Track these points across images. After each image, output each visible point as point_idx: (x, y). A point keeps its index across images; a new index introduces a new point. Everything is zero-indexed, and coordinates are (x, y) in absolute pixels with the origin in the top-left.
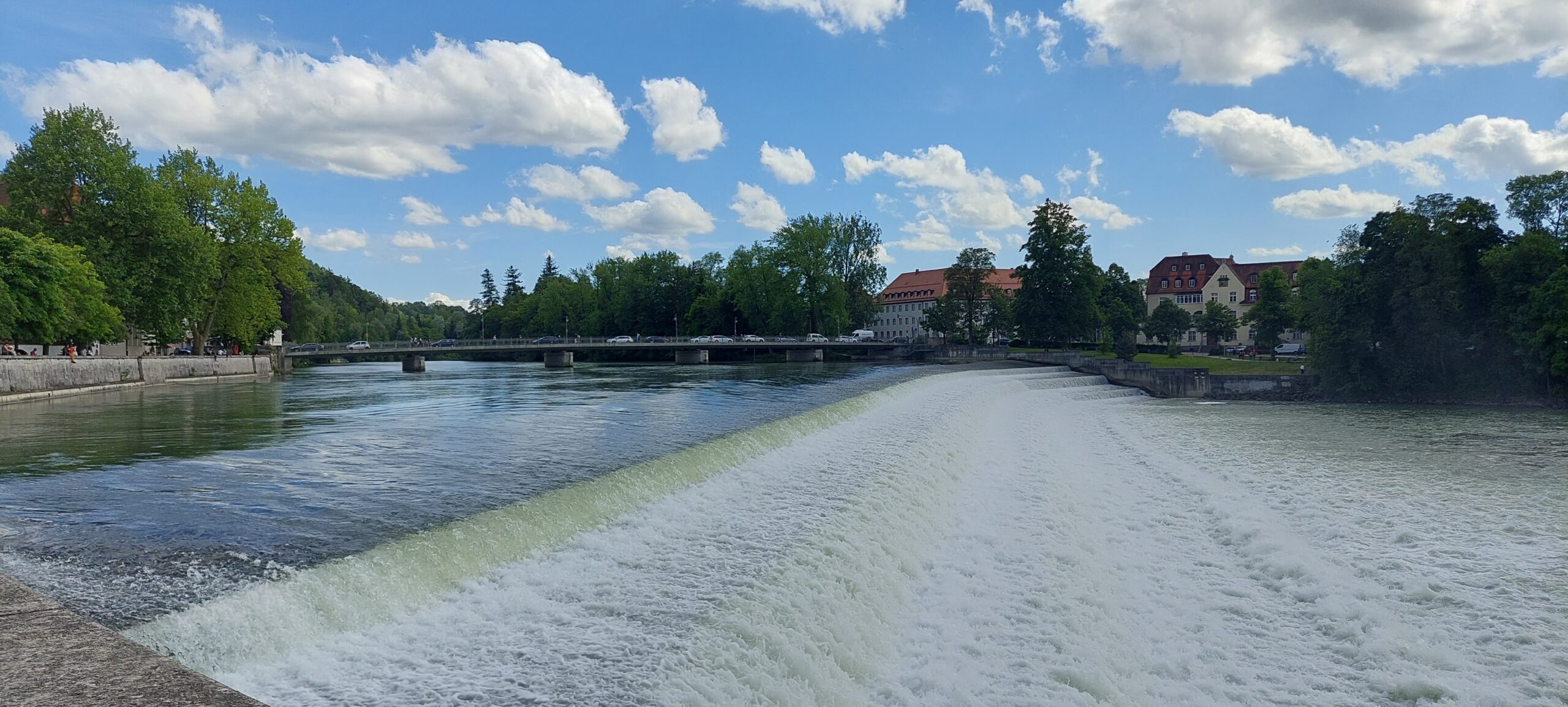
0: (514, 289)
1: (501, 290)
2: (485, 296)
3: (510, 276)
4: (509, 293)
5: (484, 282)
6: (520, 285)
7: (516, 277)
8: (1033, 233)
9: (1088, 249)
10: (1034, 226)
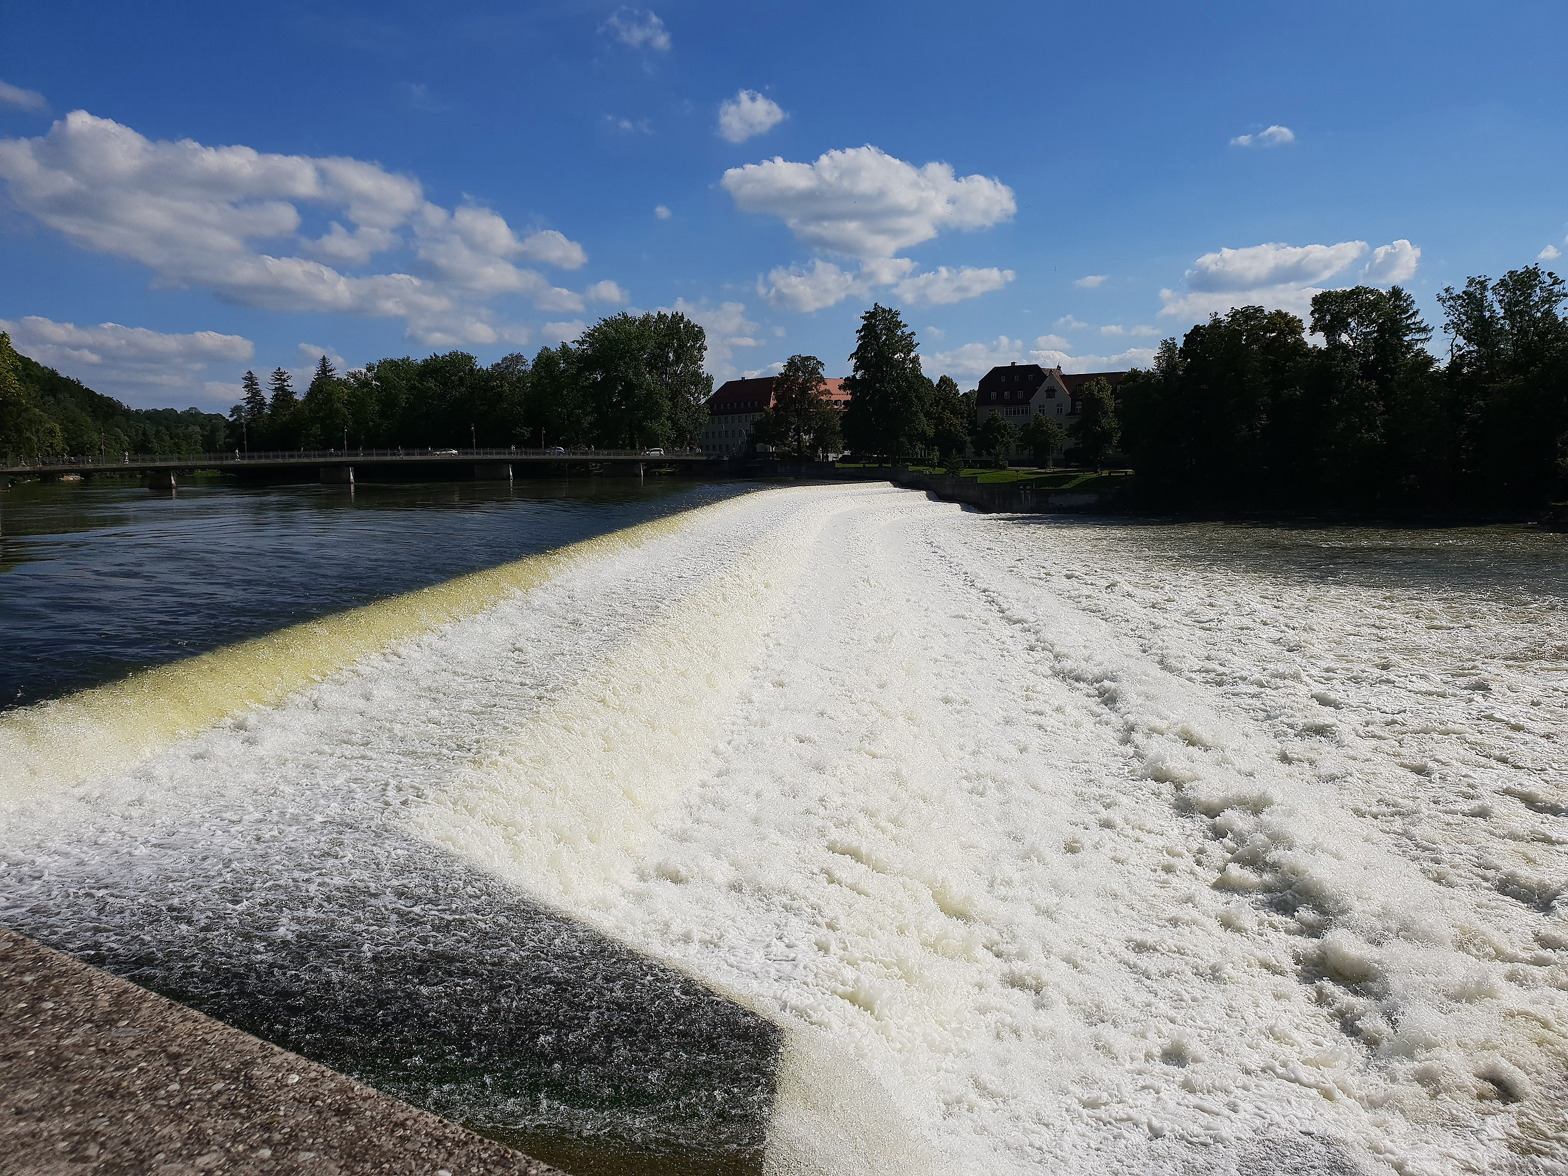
0: (283, 395)
1: (268, 396)
2: (248, 403)
3: (278, 380)
4: (277, 399)
5: (246, 387)
6: (290, 389)
7: (285, 381)
8: (860, 342)
9: (917, 357)
10: (862, 334)
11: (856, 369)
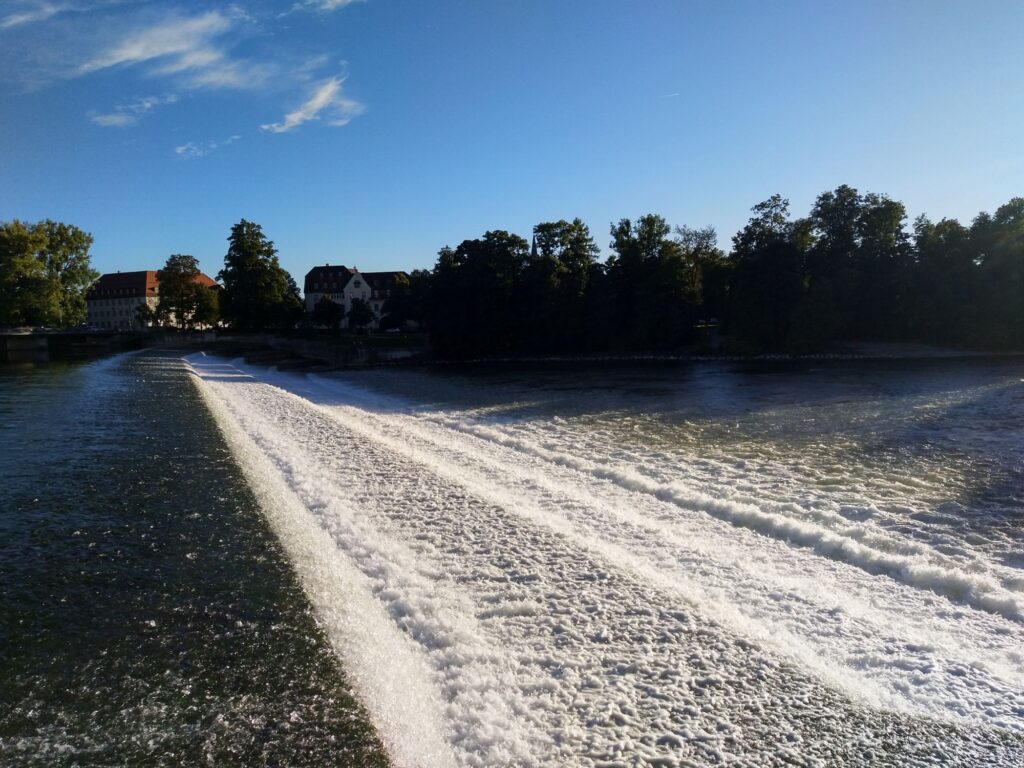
11: (228, 265)
